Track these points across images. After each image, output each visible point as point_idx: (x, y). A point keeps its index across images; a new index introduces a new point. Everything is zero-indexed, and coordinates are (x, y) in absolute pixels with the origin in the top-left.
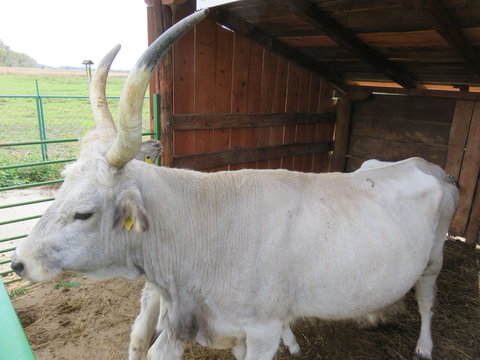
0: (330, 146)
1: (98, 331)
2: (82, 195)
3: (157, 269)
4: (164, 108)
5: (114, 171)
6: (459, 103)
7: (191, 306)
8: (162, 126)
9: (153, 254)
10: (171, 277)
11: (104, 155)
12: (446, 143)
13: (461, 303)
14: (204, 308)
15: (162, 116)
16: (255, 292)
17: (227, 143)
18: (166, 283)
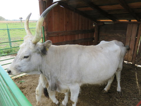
0: (93, 39)
1: (31, 93)
2: (26, 52)
3: (46, 71)
4: (45, 30)
5: (34, 45)
6: (128, 25)
7: (55, 81)
8: (45, 35)
9: (45, 67)
10: (49, 73)
11: (31, 41)
12: (126, 36)
13: (131, 80)
14: (58, 82)
15: (45, 33)
16: (71, 76)
17: (64, 40)
18: (48, 75)
